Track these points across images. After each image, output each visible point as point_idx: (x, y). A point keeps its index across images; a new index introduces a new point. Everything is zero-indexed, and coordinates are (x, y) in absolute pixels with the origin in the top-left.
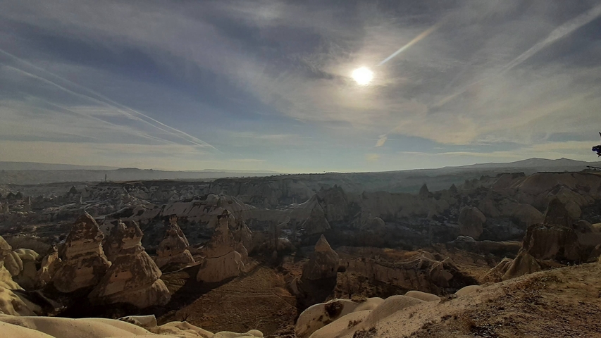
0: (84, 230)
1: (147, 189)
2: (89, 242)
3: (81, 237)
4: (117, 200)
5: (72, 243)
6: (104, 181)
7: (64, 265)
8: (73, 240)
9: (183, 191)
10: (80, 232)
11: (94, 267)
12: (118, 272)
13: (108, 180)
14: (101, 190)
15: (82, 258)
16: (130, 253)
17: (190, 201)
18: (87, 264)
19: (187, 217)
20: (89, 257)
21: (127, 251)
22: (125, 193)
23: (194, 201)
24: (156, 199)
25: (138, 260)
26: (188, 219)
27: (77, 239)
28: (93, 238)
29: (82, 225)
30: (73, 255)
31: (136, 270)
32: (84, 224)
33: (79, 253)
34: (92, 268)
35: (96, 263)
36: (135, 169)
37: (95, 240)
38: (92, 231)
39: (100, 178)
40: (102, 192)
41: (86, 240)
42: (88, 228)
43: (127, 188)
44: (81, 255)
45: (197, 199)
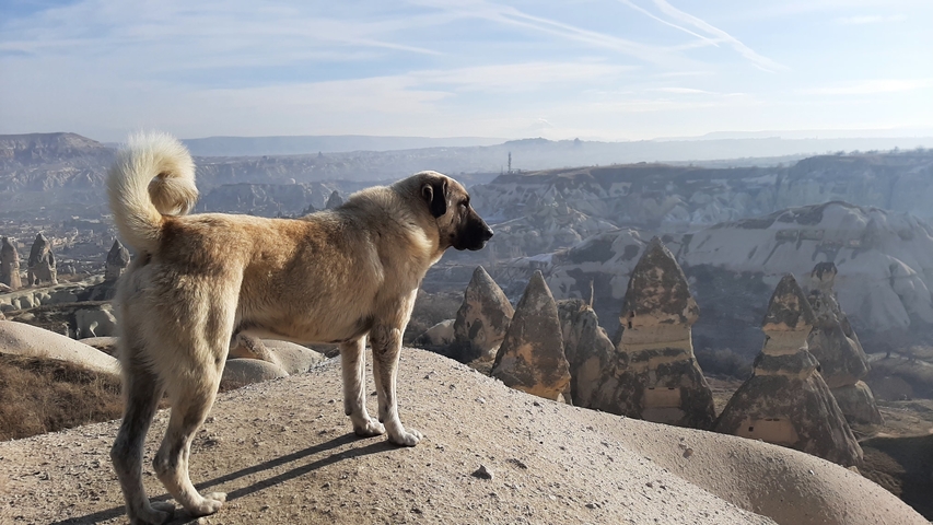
0: (661, 290)
1: (602, 191)
2: (671, 321)
3: (654, 306)
4: (544, 218)
5: (636, 321)
6: (506, 169)
7: (619, 372)
8: (639, 313)
9: (698, 197)
10: (651, 294)
11: (684, 391)
12: (755, 417)
13: (515, 167)
14: (504, 192)
15: (654, 362)
16: (788, 368)
17: (763, 224)
18: (667, 379)
19: (759, 275)
20: (670, 361)
21: (777, 363)
22: (558, 199)
23: (778, 226)
24: (627, 218)
25: (810, 395)
26: (766, 280)
27: (645, 311)
28: (681, 314)
29: (654, 275)
30: (639, 349)
31: (808, 422)
32: (660, 272)
33: (651, 347)
34: (677, 392)
35: (686, 380)
36: (541, 141)
37: (683, 319)
38: (677, 295)
39: (498, 165)
40: (506, 197)
41: (664, 317)
42: (667, 283)
43: (560, 188)
44: (653, 353)
45: (787, 219)
